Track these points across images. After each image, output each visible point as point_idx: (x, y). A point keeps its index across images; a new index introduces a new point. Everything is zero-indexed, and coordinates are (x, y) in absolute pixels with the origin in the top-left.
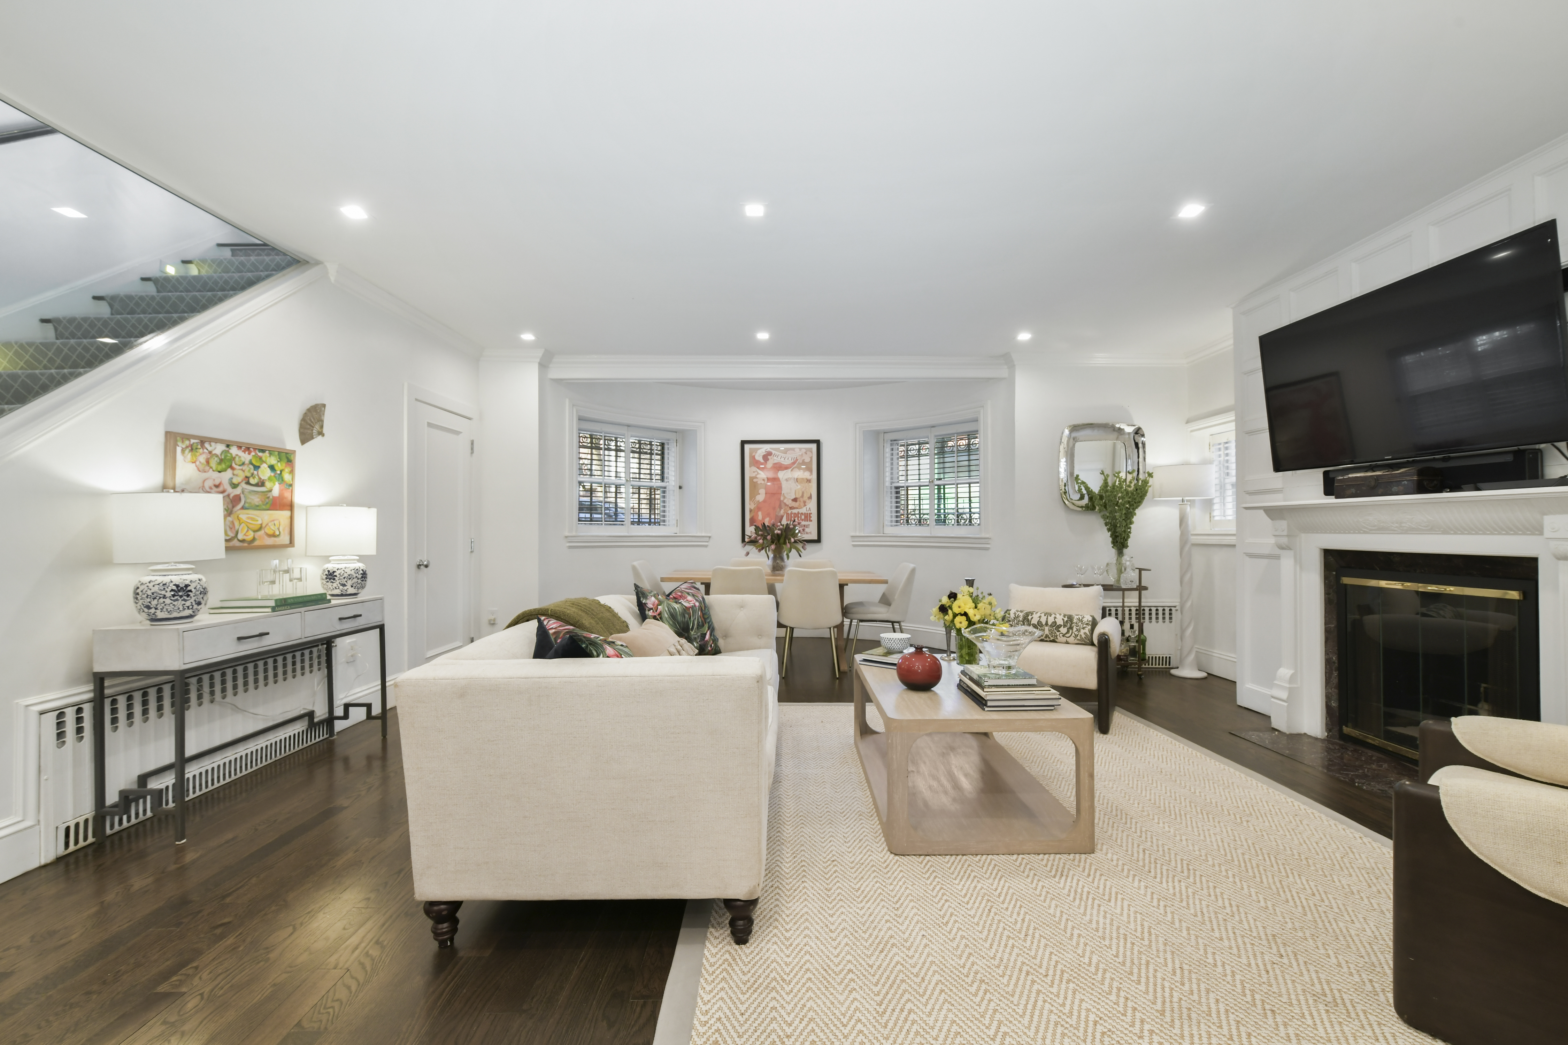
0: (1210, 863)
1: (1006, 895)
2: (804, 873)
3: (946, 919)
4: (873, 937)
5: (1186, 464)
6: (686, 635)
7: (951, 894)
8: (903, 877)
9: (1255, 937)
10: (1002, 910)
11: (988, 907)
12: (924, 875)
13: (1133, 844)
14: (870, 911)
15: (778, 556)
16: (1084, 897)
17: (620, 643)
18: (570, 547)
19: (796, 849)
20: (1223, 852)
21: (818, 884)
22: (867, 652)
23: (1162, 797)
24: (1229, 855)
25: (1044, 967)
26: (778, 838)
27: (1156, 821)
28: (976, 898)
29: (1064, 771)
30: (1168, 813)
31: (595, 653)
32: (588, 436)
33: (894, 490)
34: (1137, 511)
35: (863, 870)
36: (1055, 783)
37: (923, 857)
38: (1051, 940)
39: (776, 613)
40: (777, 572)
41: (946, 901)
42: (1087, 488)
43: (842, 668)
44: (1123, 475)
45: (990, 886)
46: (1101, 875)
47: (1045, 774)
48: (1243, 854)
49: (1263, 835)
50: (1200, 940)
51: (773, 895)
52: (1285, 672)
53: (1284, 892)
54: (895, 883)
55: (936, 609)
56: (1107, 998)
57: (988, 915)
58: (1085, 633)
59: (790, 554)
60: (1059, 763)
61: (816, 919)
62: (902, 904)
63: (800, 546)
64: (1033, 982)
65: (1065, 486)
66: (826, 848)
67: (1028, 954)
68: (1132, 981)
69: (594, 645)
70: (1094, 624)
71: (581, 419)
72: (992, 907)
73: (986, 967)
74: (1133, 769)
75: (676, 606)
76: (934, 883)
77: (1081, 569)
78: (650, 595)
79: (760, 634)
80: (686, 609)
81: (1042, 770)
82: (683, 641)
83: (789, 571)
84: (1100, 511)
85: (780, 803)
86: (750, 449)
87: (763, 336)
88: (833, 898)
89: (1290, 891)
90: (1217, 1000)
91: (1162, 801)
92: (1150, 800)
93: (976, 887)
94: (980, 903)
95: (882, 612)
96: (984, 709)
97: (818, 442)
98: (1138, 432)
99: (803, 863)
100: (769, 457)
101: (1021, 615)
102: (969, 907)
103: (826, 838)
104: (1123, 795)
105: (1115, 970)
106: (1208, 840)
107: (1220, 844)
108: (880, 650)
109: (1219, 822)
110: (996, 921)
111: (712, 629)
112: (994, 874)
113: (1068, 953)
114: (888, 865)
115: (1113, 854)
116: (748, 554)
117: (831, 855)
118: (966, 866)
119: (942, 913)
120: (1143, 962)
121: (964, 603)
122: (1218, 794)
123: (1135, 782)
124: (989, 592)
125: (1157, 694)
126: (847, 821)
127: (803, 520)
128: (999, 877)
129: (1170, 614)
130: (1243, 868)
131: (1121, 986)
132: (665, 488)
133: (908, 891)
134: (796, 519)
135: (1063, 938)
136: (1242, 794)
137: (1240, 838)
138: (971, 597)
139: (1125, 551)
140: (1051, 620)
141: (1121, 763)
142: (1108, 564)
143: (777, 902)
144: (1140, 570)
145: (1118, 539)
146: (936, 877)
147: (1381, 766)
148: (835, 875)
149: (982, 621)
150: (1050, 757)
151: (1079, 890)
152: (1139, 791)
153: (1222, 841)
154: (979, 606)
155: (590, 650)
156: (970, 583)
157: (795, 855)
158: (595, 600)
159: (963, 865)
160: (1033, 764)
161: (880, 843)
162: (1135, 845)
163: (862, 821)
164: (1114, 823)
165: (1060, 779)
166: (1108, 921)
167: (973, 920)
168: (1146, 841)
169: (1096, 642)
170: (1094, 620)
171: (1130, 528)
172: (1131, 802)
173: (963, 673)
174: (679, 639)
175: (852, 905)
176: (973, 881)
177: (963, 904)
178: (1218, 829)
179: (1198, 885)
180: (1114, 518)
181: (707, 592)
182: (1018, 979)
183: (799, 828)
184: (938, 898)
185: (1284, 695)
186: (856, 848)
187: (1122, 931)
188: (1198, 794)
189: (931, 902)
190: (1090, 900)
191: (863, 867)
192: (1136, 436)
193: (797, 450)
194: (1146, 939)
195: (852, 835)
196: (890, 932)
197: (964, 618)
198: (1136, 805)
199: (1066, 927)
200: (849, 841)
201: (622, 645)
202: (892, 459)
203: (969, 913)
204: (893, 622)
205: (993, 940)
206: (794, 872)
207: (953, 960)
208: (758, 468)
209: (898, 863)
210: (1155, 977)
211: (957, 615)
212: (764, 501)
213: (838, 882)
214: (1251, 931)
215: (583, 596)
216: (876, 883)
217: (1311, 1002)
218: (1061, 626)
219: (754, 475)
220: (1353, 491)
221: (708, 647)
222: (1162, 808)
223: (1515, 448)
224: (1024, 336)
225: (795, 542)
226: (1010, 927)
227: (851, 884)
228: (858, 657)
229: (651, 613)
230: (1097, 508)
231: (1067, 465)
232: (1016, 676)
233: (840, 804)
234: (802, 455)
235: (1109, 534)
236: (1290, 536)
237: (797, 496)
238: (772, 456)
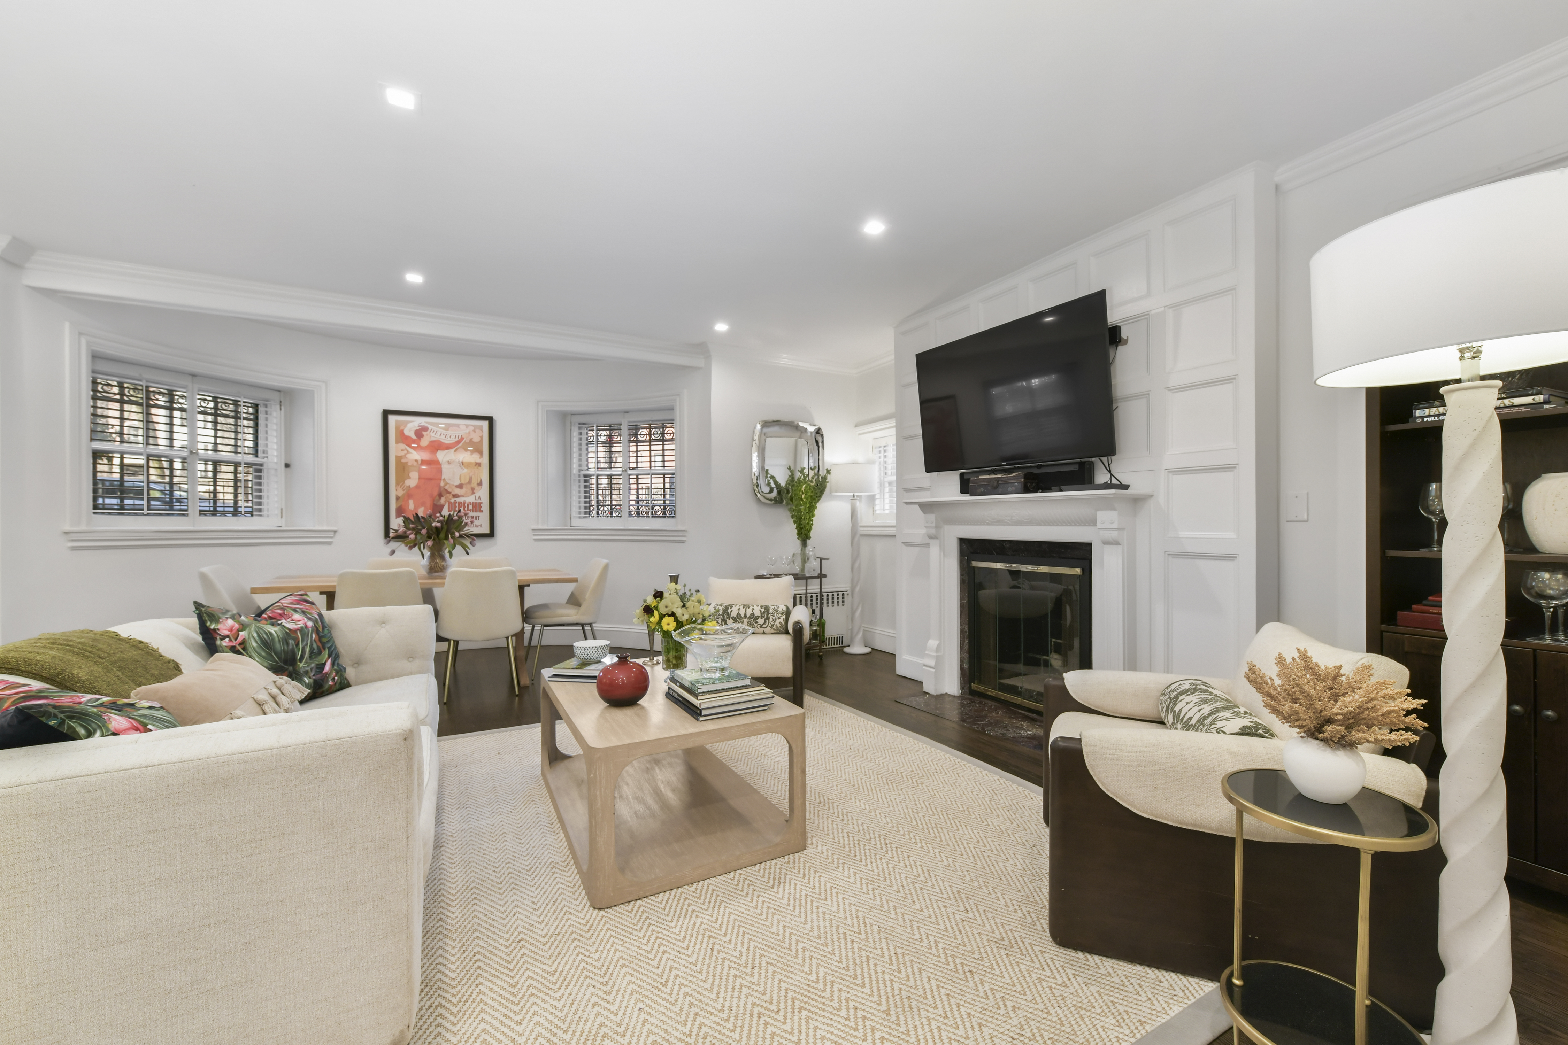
0: (901, 832)
1: (727, 925)
2: (479, 971)
3: (665, 977)
4: (578, 1034)
5: (855, 463)
6: (291, 668)
7: (669, 942)
8: (611, 936)
9: (945, 899)
10: (725, 945)
11: (710, 946)
12: (635, 927)
13: (838, 831)
14: (572, 997)
15: (437, 553)
16: (803, 901)
17: (146, 704)
18: (74, 548)
19: (466, 938)
20: (909, 819)
21: (499, 982)
22: (557, 666)
23: (855, 775)
24: (914, 821)
25: (775, 1002)
26: (440, 929)
27: (853, 800)
28: (697, 938)
29: (769, 765)
30: (862, 790)
31: (82, 732)
32: (115, 383)
33: (582, 479)
34: (818, 505)
35: (560, 942)
36: (762, 780)
37: (633, 902)
38: (778, 965)
39: (434, 625)
40: (436, 574)
41: (664, 952)
42: (776, 483)
43: (522, 683)
44: (806, 471)
45: (710, 918)
46: (815, 872)
47: (752, 772)
48: (924, 816)
49: (935, 794)
50: (906, 917)
51: (431, 1019)
52: (933, 643)
53: (958, 845)
54: (601, 948)
55: (639, 611)
56: (838, 1015)
57: (711, 956)
58: (780, 623)
59: (454, 552)
60: (763, 756)
61: (498, 1035)
62: (612, 974)
63: (467, 542)
64: (766, 1024)
65: (757, 479)
66: (509, 925)
67: (757, 991)
68: (857, 985)
69: (79, 718)
70: (788, 613)
71: (95, 357)
72: (714, 944)
73: (714, 1026)
74: (827, 750)
75: (273, 630)
76: (648, 934)
77: (771, 559)
78: (223, 617)
79: (411, 656)
80: (290, 633)
81: (748, 767)
82: (283, 680)
83: (453, 572)
84: (788, 504)
85: (442, 876)
86: (397, 421)
87: (414, 278)
88: (520, 995)
89: (962, 843)
90: (929, 978)
91: (855, 778)
92: (846, 780)
93: (695, 924)
94: (701, 944)
95: (572, 614)
96: (698, 720)
97: (490, 420)
98: (818, 431)
99: (478, 957)
100: (424, 433)
101: (721, 608)
102: (689, 952)
103: (509, 910)
104: (823, 780)
105: (841, 979)
106: (896, 809)
107: (906, 811)
108: (573, 662)
109: (902, 789)
110: (720, 961)
111: (335, 656)
112: (713, 902)
113: (796, 974)
114: (591, 927)
115: (822, 845)
116: (393, 552)
117: (516, 934)
118: (682, 900)
119: (659, 971)
120: (864, 959)
121: (671, 602)
122: (896, 762)
123: (831, 763)
124: (697, 589)
125: (834, 673)
126: (536, 880)
127: (471, 510)
128: (718, 904)
129: (843, 598)
130: (926, 831)
131: (849, 995)
132: (261, 465)
133: (618, 954)
134: (462, 509)
135: (789, 958)
136: (914, 758)
137: (919, 801)
138: (677, 593)
139: (808, 541)
140: (749, 612)
141: (817, 747)
142: (794, 554)
143: (439, 1029)
144: (821, 559)
145: (803, 531)
146: (649, 924)
147: (997, 713)
148: (523, 960)
149: (691, 621)
150: (754, 751)
151: (798, 896)
152: (836, 773)
153: (907, 808)
154: (688, 604)
155: (70, 727)
156: (675, 579)
157: (464, 948)
158: (107, 632)
159: (679, 901)
160: (739, 762)
161: (580, 899)
162: (840, 830)
163: (555, 875)
164: (819, 811)
165: (766, 774)
166: (828, 923)
167: (695, 968)
168: (848, 824)
169: (790, 630)
170: (788, 608)
171: (812, 521)
172: (831, 785)
173: (673, 680)
174: (274, 677)
175: (547, 998)
176: (691, 917)
177: (683, 951)
178: (902, 796)
179: (896, 858)
180: (800, 511)
181: (330, 606)
182: (751, 1026)
183: (470, 906)
184: (654, 952)
185: (932, 663)
186: (549, 915)
187: (841, 930)
188: (882, 765)
189: (647, 960)
190: (809, 903)
191: (560, 937)
192: (817, 435)
193: (463, 427)
194: (863, 932)
195: (544, 898)
196: (600, 1019)
197: (672, 619)
198: (835, 788)
199: (790, 944)
200: (540, 907)
201: (151, 708)
202: (580, 444)
203: (690, 960)
204: (583, 625)
205: (719, 986)
206: (463, 974)
207: (677, 1030)
208: (410, 446)
209: (604, 919)
210: (876, 972)
211: (664, 616)
212: (417, 487)
213: (527, 969)
214: (942, 893)
215: (81, 627)
216: (578, 955)
217: (995, 950)
218: (758, 617)
219: (402, 453)
220: (982, 490)
221: (328, 681)
222: (857, 786)
223: (1078, 460)
224: (721, 327)
225: (461, 536)
226: (735, 963)
227: (545, 967)
228: (547, 673)
229: (225, 643)
230: (785, 502)
231: (759, 460)
232: (729, 678)
233: (525, 858)
234: (469, 433)
235: (795, 526)
236: (937, 527)
237: (463, 482)
238: (428, 432)
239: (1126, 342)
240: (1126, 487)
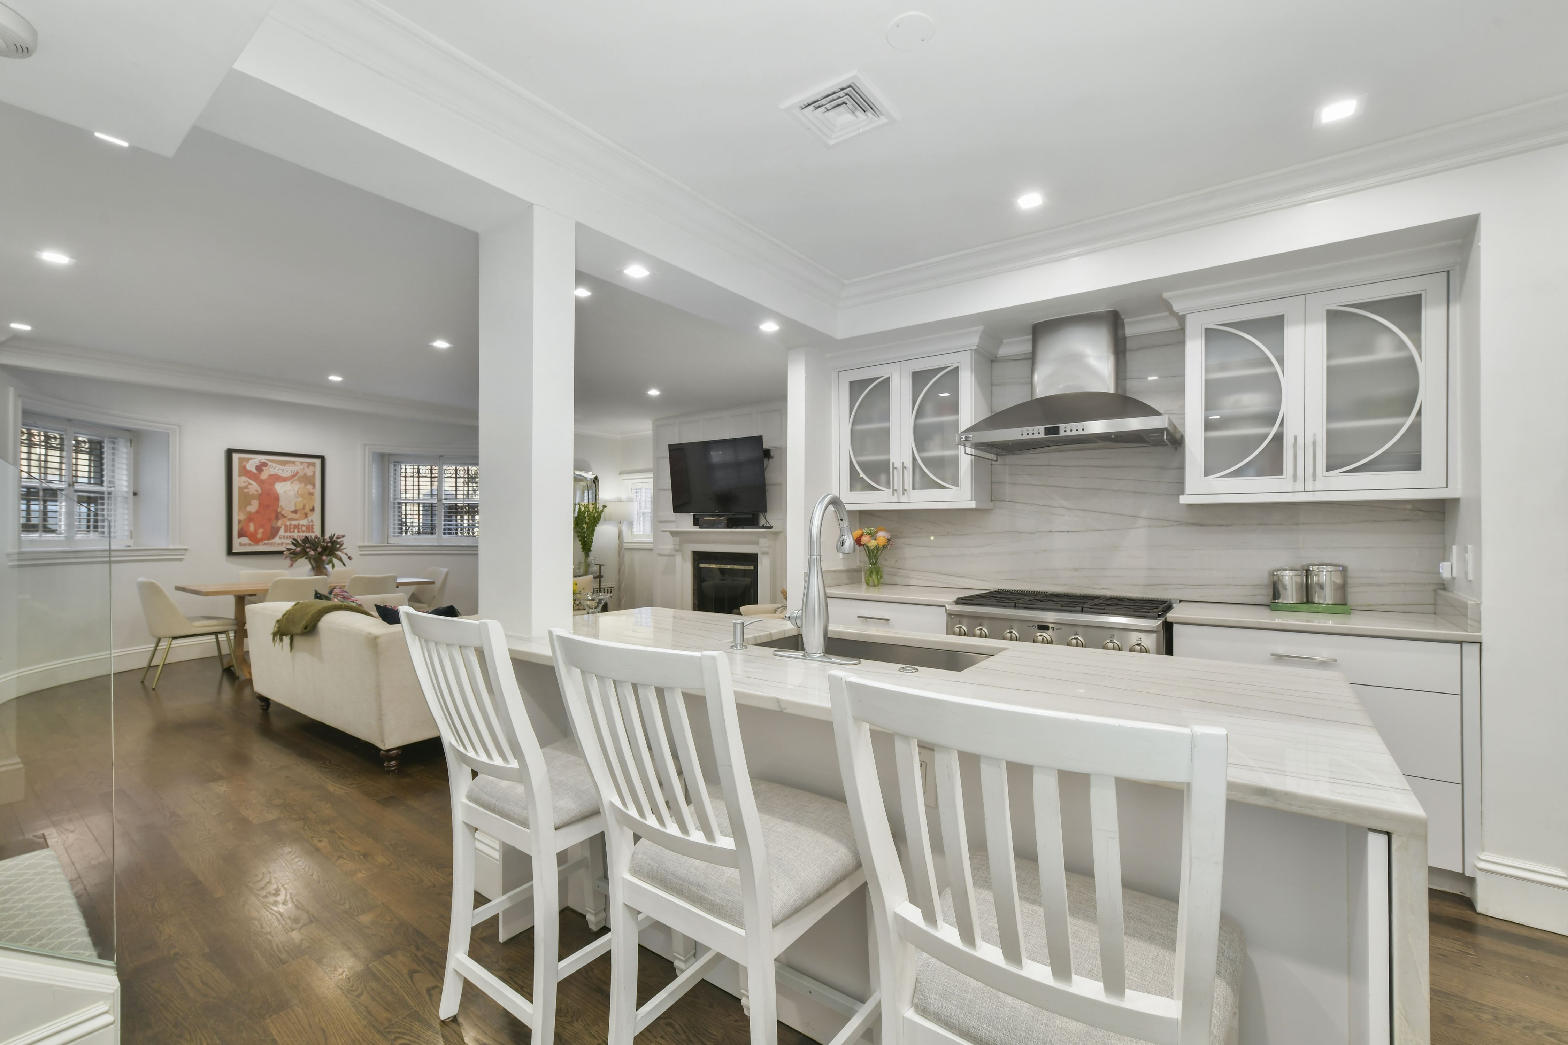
5: (621, 501)
15: (321, 566)
33: (397, 505)
44: (589, 506)
59: (334, 564)
87: (335, 378)
97: (322, 458)
98: (595, 480)
100: (264, 468)
116: (235, 567)
127: (304, 531)
129: (612, 592)
132: (108, 493)
134: (296, 530)
139: (590, 553)
144: (600, 565)
145: (587, 546)
171: (592, 539)
180: (587, 535)
192: (595, 482)
193: (298, 464)
208: (250, 478)
212: (257, 512)
219: (244, 485)
220: (706, 525)
223: (752, 513)
234: (304, 468)
235: (580, 543)
236: (680, 545)
237: (298, 508)
238: (267, 468)
239: (772, 458)
240: (771, 527)
